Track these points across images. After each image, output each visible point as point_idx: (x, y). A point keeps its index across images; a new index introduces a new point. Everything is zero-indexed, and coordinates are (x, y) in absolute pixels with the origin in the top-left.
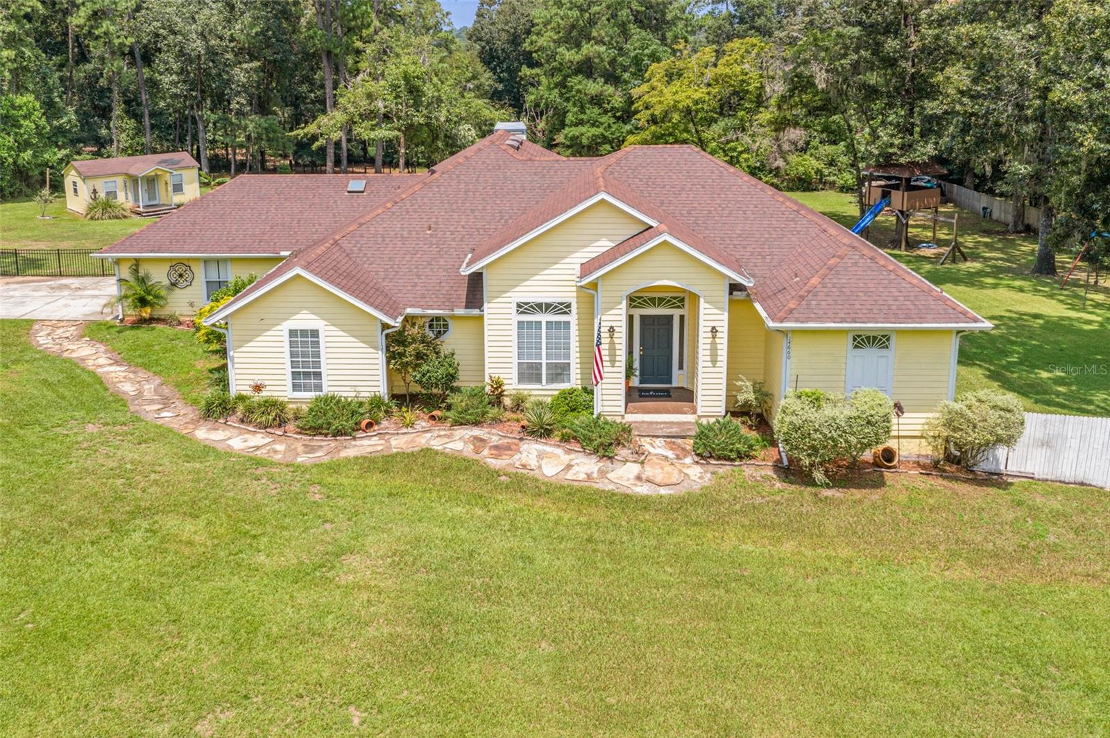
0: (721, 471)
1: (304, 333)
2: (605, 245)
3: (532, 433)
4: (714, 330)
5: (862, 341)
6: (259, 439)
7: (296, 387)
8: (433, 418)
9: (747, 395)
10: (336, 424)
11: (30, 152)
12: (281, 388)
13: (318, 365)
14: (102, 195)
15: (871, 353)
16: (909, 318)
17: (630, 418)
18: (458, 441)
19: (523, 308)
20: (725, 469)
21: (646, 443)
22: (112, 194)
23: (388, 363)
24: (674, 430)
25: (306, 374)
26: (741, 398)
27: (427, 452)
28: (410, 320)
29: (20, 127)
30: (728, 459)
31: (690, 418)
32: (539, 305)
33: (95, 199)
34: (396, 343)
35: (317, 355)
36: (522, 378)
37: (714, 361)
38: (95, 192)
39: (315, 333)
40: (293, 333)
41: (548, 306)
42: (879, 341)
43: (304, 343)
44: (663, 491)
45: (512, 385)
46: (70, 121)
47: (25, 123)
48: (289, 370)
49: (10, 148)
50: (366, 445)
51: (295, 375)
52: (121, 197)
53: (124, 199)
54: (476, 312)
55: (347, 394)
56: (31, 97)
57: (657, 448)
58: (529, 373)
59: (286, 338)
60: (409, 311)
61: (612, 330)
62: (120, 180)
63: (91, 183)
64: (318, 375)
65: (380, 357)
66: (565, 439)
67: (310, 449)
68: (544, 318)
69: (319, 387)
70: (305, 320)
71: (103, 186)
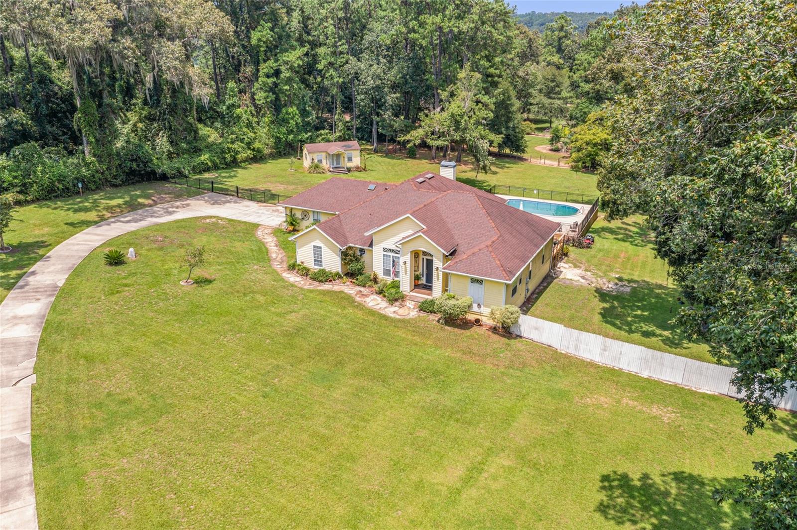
1: (317, 247)
2: (410, 232)
3: (377, 292)
4: (438, 268)
5: (474, 281)
6: (298, 279)
7: (315, 264)
8: (351, 282)
10: (321, 278)
11: (292, 136)
12: (310, 264)
13: (321, 258)
14: (316, 161)
15: (477, 285)
17: (409, 293)
18: (353, 291)
19: (385, 250)
20: (425, 314)
21: (407, 302)
22: (320, 161)
23: (342, 261)
24: (419, 300)
25: (318, 261)
27: (342, 292)
28: (350, 248)
29: (289, 123)
30: (427, 312)
31: (426, 297)
32: (390, 250)
33: (313, 162)
34: (344, 254)
35: (321, 255)
36: (384, 274)
38: (313, 159)
39: (321, 248)
40: (314, 247)
41: (393, 250)
42: (480, 282)
43: (317, 249)
44: (398, 317)
45: (381, 275)
46: (312, 119)
47: (291, 121)
48: (313, 259)
49: (284, 134)
50: (327, 287)
51: (315, 260)
52: (324, 162)
53: (325, 164)
54: (371, 249)
55: (328, 269)
56: (295, 109)
57: (410, 304)
58: (387, 272)
59: (312, 246)
60: (351, 245)
61: (405, 263)
62: (324, 154)
63: (312, 155)
64: (321, 262)
65: (339, 259)
66: (384, 296)
67: (310, 284)
68: (392, 254)
69: (321, 266)
70: (318, 243)
71: (316, 157)
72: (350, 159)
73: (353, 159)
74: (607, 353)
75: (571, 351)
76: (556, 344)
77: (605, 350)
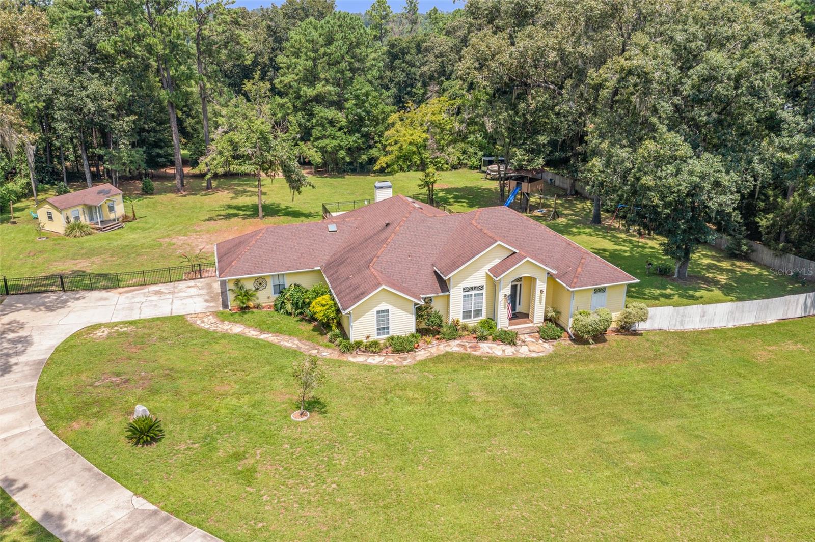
0: (554, 344)
1: (383, 311)
3: (480, 340)
4: (541, 291)
5: (597, 291)
8: (438, 339)
9: (551, 314)
12: (374, 337)
13: (388, 324)
14: (72, 220)
15: (600, 294)
16: (613, 281)
17: (510, 328)
18: (454, 347)
19: (465, 290)
20: (555, 343)
21: (521, 337)
22: (77, 218)
23: (417, 319)
24: (528, 330)
25: (383, 329)
26: (549, 315)
30: (555, 339)
31: (531, 325)
32: (472, 288)
33: (69, 222)
34: (419, 311)
35: (388, 320)
36: (464, 318)
37: (540, 303)
38: (68, 218)
39: (387, 311)
40: (378, 312)
41: (475, 287)
43: (382, 314)
44: (541, 354)
48: (376, 328)
51: (378, 329)
52: (82, 218)
53: (84, 220)
54: (447, 293)
57: (528, 339)
58: (467, 314)
59: (375, 313)
61: (505, 296)
62: (80, 208)
63: (64, 212)
64: (388, 328)
65: (413, 317)
66: (494, 340)
68: (473, 292)
69: (388, 333)
70: (383, 306)
71: (71, 214)
72: (111, 209)
73: (116, 208)
74: (705, 318)
75: (679, 327)
76: (665, 327)
77: (703, 316)
